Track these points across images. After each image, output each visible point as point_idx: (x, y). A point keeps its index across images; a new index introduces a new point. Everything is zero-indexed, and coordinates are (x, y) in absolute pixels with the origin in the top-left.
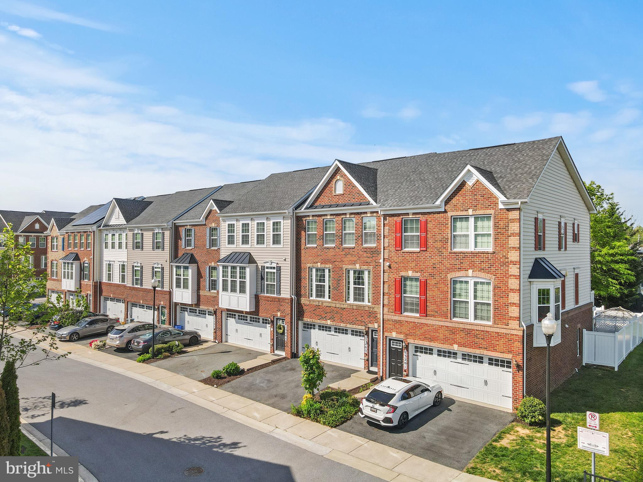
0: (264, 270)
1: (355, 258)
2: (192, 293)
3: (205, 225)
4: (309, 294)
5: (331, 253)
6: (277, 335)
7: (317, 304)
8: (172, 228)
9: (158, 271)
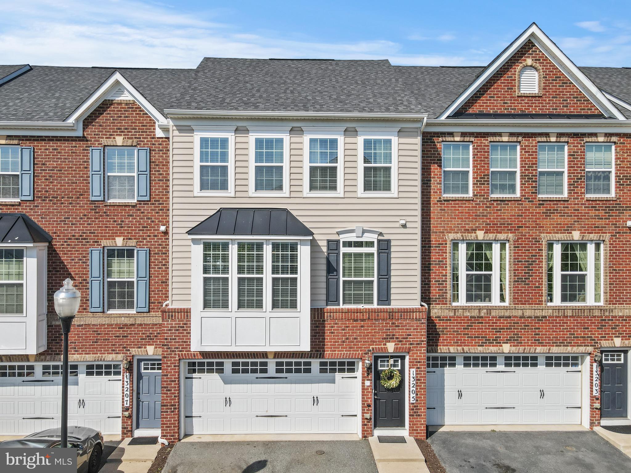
0: (338, 248)
1: (569, 220)
2: (38, 322)
4: (451, 295)
6: (376, 394)
7: (475, 313)
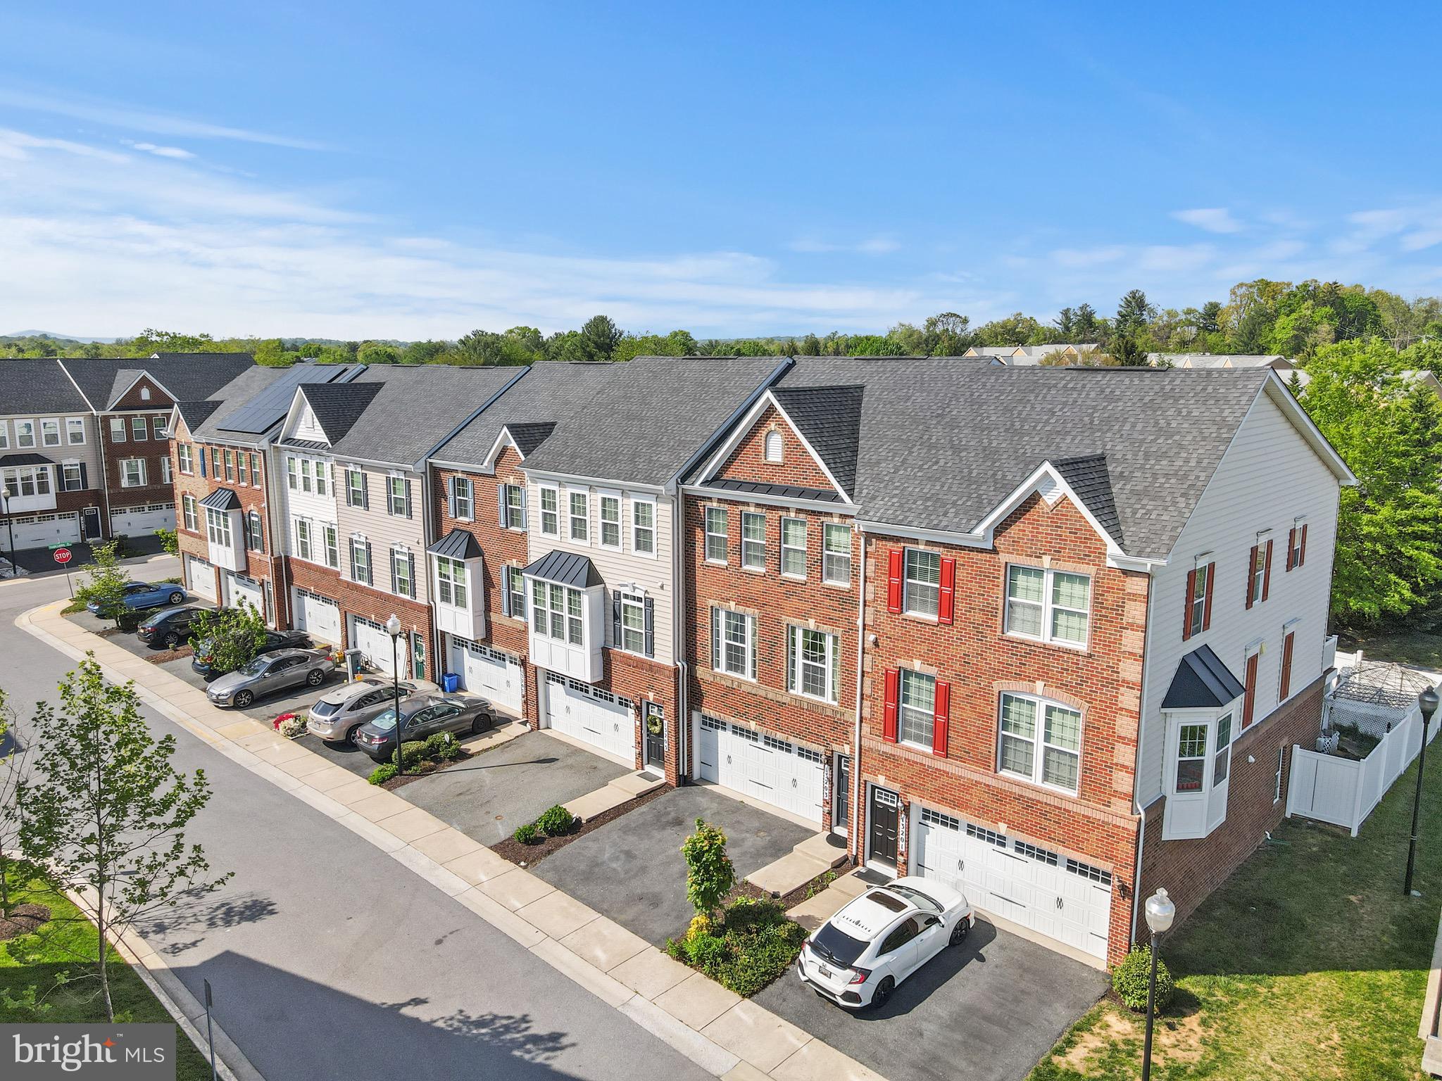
0: (619, 599)
1: (807, 606)
2: (474, 617)
3: (494, 476)
4: (712, 660)
5: (758, 586)
6: (648, 735)
7: (729, 683)
8: (425, 473)
9: (402, 561)
